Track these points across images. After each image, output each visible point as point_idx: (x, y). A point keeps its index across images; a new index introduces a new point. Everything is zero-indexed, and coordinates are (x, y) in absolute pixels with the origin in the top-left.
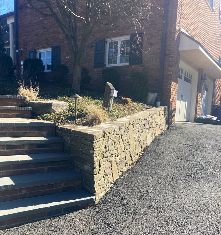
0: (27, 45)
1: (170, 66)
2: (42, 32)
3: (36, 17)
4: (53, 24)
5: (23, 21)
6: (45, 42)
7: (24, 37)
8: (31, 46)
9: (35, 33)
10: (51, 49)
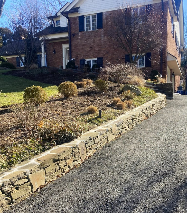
0: (78, 56)
1: (165, 68)
2: (90, 49)
3: (85, 41)
4: (97, 46)
5: (75, 43)
6: (92, 55)
7: (76, 52)
8: (82, 57)
9: (85, 50)
10: (97, 59)
